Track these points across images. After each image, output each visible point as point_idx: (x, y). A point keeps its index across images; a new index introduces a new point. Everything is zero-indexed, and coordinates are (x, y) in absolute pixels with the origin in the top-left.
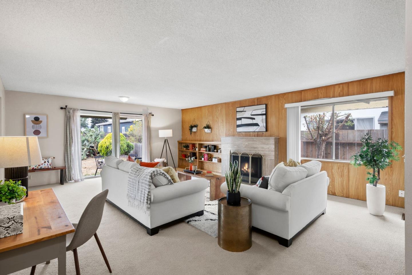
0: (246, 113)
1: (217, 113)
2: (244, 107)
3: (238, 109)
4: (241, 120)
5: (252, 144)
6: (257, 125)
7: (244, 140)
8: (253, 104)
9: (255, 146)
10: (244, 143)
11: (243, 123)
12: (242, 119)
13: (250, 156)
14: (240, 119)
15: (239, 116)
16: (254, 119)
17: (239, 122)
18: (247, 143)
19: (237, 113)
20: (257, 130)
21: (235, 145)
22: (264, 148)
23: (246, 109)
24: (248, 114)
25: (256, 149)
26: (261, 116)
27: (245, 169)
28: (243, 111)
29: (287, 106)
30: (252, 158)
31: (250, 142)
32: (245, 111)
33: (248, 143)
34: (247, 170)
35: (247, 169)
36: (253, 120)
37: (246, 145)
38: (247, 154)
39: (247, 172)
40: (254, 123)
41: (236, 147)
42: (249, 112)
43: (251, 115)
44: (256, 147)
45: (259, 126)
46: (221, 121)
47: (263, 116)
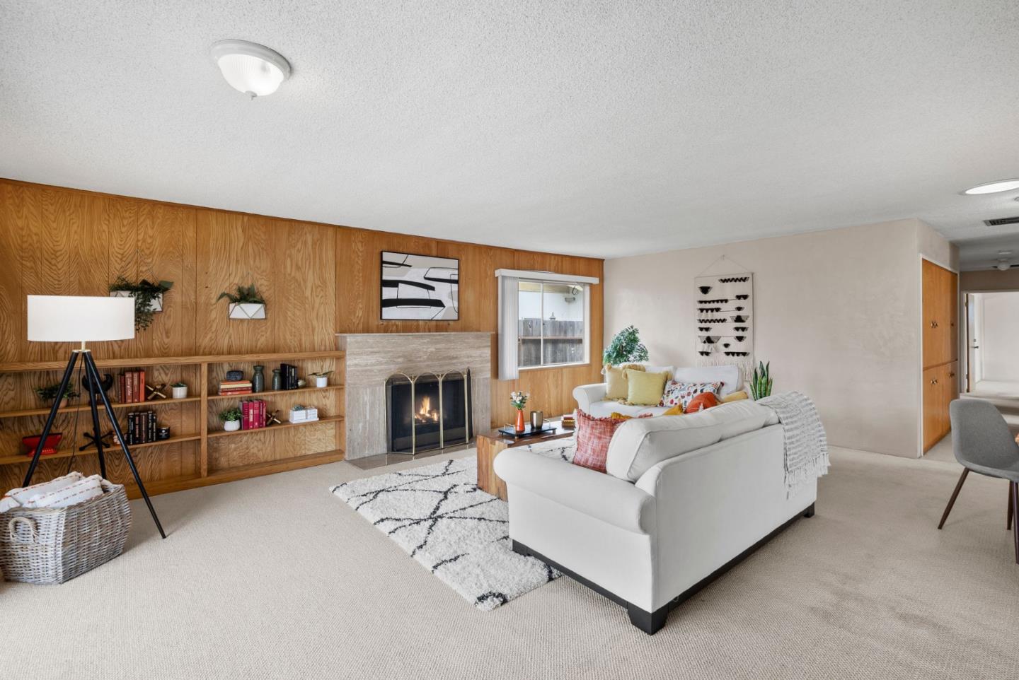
0: (412, 270)
1: (299, 251)
2: (406, 255)
3: (387, 257)
4: (397, 286)
5: (445, 349)
6: (438, 303)
7: (425, 341)
8: (428, 252)
9: (453, 353)
10: (425, 350)
11: (402, 296)
12: (400, 285)
13: (440, 380)
14: (394, 284)
15: (389, 274)
16: (433, 289)
17: (389, 293)
18: (432, 349)
19: (384, 265)
20: (439, 317)
21: (399, 357)
22: (471, 357)
23: (411, 259)
24: (416, 274)
25: (455, 361)
26: (448, 285)
27: (424, 415)
28: (403, 265)
29: (500, 273)
30: (443, 382)
31: (439, 346)
32: (410, 266)
33: (436, 349)
34: (428, 415)
35: (430, 412)
36: (430, 291)
37: (432, 352)
38: (434, 376)
39: (429, 420)
40: (432, 298)
41: (400, 360)
42: (419, 269)
43: (426, 278)
44: (455, 356)
45: (444, 307)
46: (318, 282)
47: (453, 285)
